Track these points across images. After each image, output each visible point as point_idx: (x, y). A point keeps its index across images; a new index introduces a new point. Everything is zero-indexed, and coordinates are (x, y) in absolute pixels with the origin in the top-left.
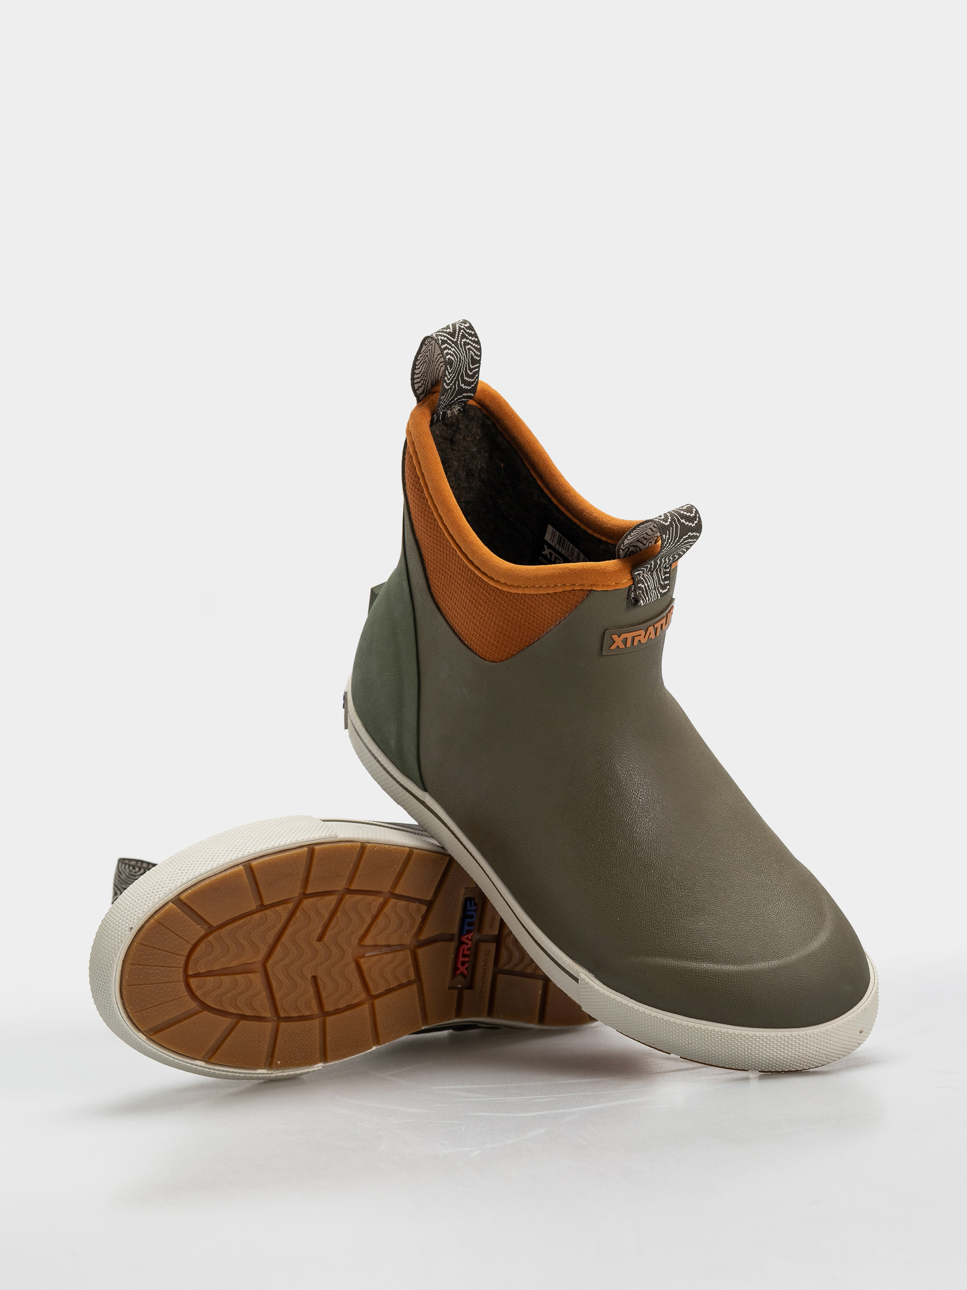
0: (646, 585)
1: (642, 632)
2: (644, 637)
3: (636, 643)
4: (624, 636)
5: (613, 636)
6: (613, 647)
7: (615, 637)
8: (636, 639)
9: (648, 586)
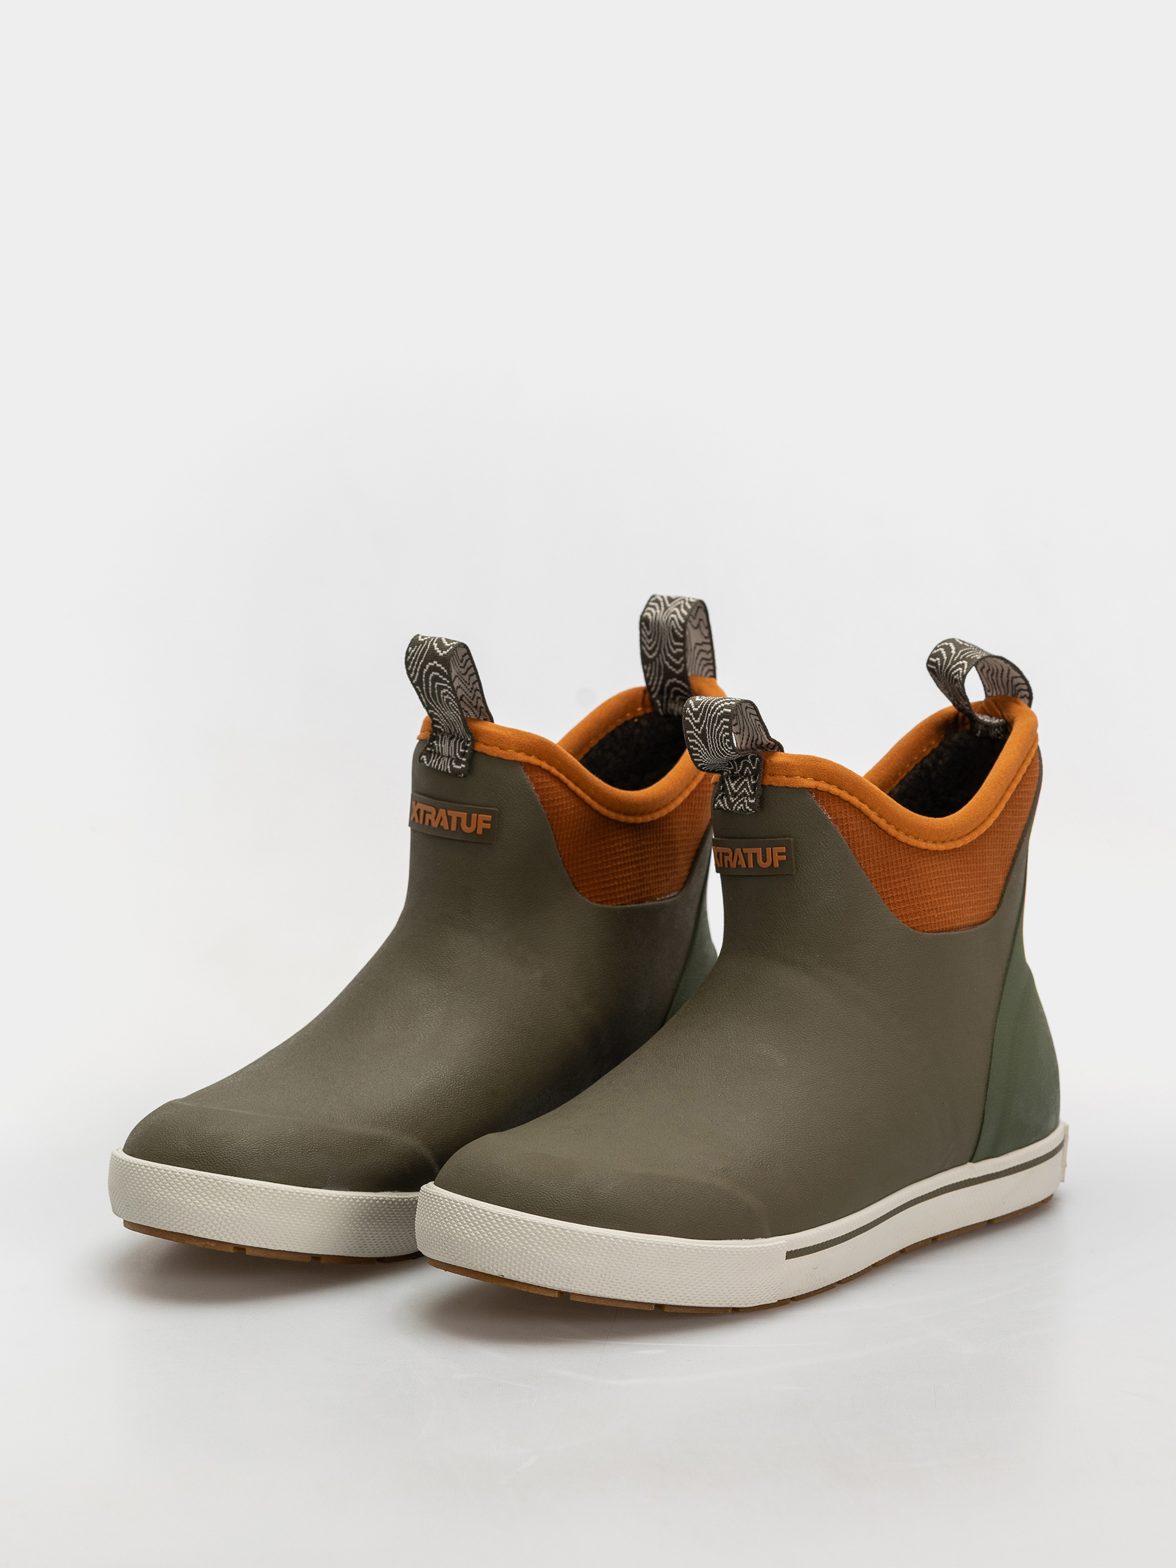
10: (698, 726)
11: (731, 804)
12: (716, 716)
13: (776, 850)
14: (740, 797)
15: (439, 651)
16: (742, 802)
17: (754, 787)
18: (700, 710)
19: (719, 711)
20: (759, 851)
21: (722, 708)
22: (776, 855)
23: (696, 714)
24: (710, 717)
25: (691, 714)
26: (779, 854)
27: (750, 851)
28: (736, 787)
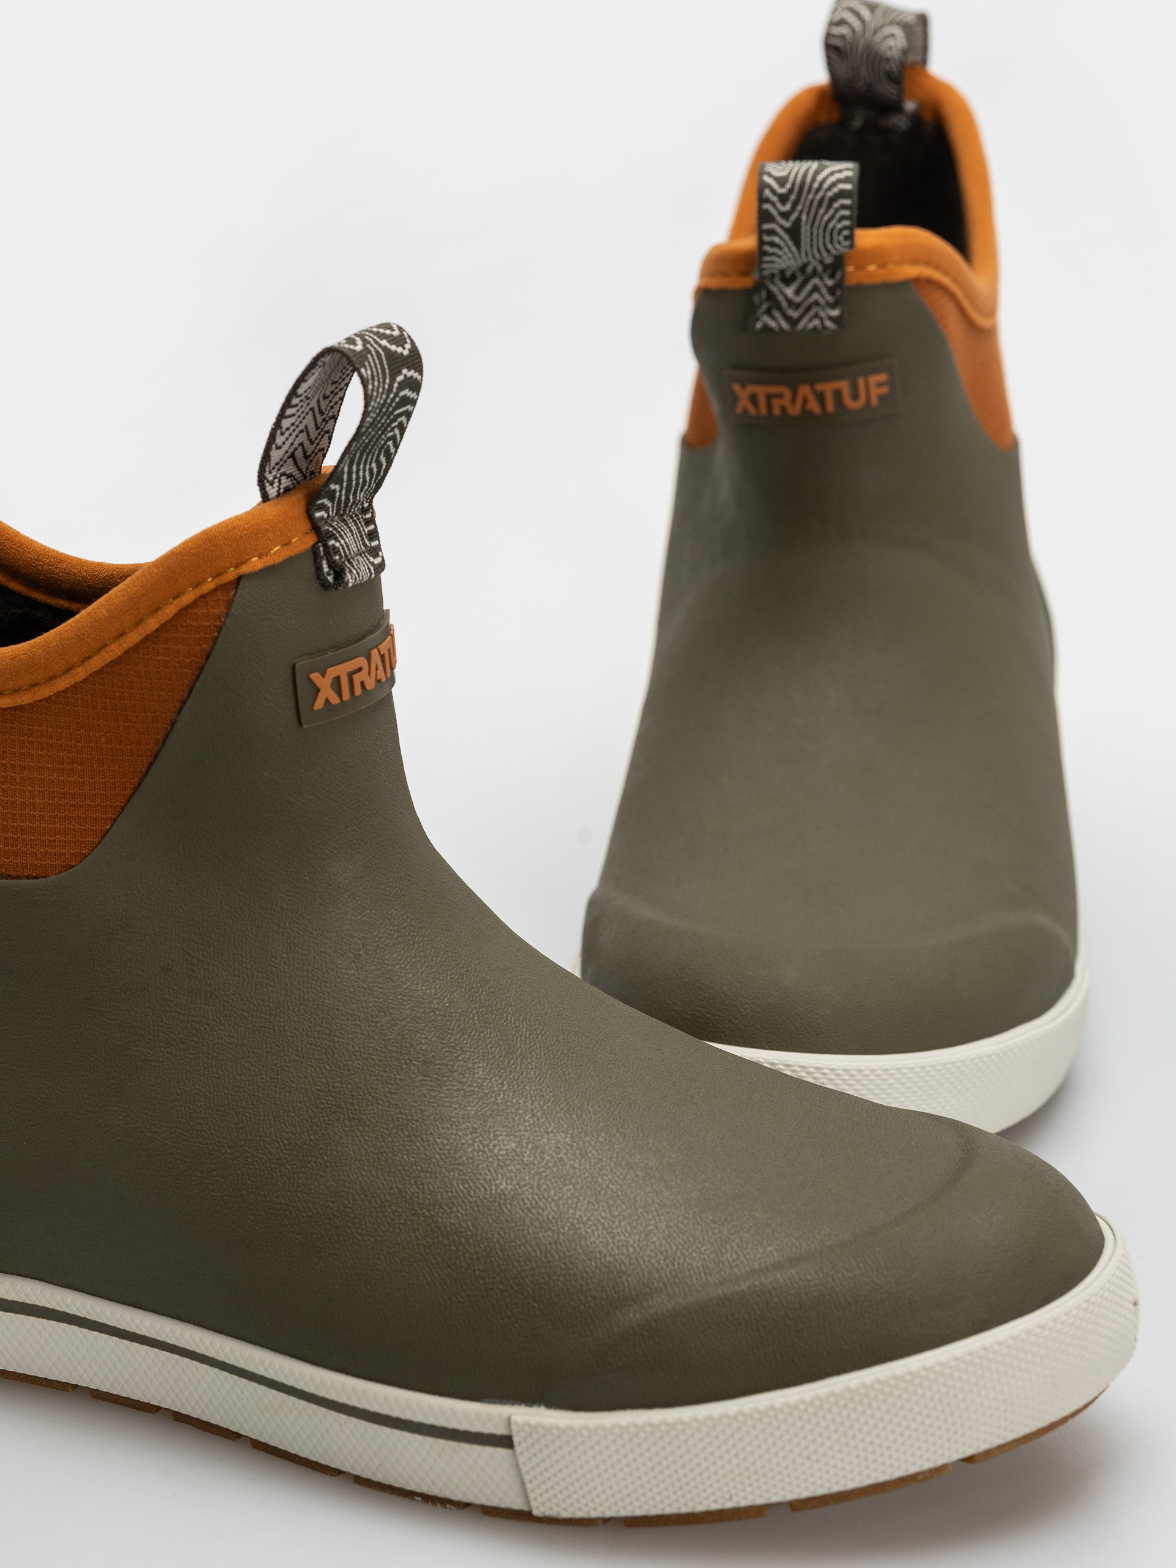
0: (343, 542)
1: (361, 661)
2: (369, 674)
3: (358, 691)
4: (332, 672)
5: (312, 676)
6: (319, 704)
7: (315, 677)
8: (357, 678)
9: (346, 543)
10: (785, 215)
11: (793, 322)
12: (823, 198)
13: (874, 379)
14: (808, 309)
15: (400, 350)
16: (816, 316)
17: (832, 291)
18: (791, 191)
19: (830, 188)
20: (844, 385)
21: (834, 184)
22: (875, 385)
23: (783, 199)
24: (812, 202)
25: (774, 199)
26: (880, 385)
27: (828, 388)
28: (798, 292)
